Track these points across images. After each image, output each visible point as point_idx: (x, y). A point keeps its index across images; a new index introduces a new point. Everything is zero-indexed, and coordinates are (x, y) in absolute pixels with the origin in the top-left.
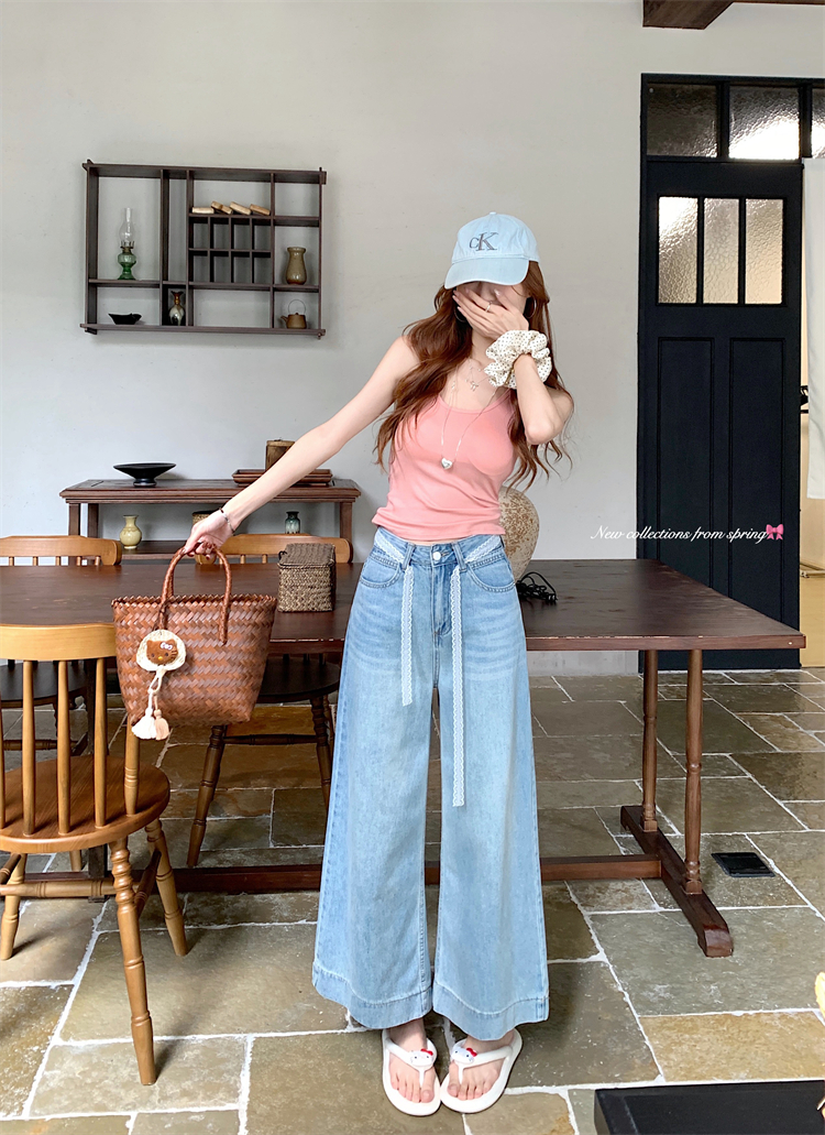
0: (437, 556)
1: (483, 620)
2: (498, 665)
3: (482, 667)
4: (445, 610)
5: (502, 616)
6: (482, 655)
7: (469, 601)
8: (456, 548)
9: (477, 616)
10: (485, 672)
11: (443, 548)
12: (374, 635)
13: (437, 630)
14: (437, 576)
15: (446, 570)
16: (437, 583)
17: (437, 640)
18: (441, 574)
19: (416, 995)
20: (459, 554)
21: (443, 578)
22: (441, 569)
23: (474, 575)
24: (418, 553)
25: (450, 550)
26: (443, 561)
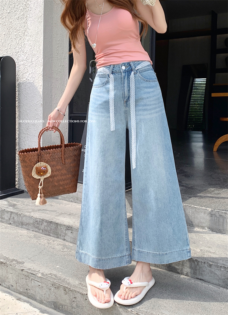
0: (124, 68)
1: (145, 93)
2: (152, 112)
4: (129, 90)
5: (153, 92)
6: (145, 107)
7: (139, 86)
8: (132, 64)
9: (142, 92)
11: (126, 64)
13: (125, 100)
14: (124, 76)
15: (128, 73)
16: (125, 79)
17: (126, 105)
18: (126, 75)
19: (124, 256)
20: (133, 66)
21: (127, 76)
22: (126, 73)
23: (140, 75)
24: (115, 68)
25: (129, 65)
26: (126, 70)
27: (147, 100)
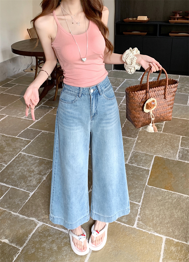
0: (92, 91)
1: (108, 110)
2: (113, 123)
3: (108, 125)
4: (95, 109)
5: (114, 107)
6: (108, 121)
7: (103, 104)
8: (99, 87)
9: (106, 109)
10: (109, 126)
11: (94, 88)
12: (70, 120)
13: (92, 116)
14: (93, 98)
15: (95, 95)
16: (93, 100)
17: (92, 119)
18: (94, 97)
19: (86, 216)
20: (99, 89)
21: (94, 99)
22: (94, 95)
23: (105, 96)
24: (85, 91)
25: (96, 88)
26: (94, 92)
27: (110, 115)
